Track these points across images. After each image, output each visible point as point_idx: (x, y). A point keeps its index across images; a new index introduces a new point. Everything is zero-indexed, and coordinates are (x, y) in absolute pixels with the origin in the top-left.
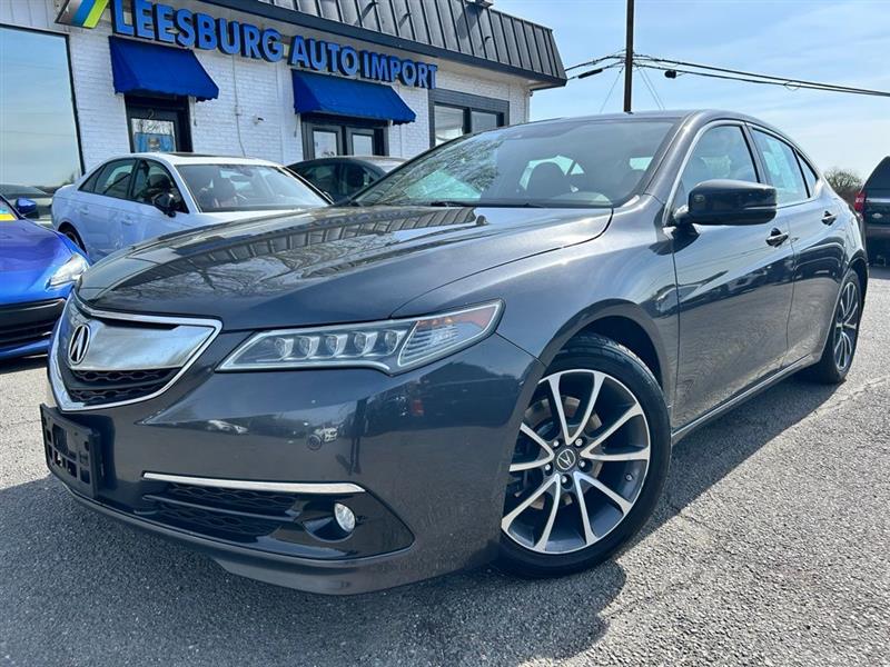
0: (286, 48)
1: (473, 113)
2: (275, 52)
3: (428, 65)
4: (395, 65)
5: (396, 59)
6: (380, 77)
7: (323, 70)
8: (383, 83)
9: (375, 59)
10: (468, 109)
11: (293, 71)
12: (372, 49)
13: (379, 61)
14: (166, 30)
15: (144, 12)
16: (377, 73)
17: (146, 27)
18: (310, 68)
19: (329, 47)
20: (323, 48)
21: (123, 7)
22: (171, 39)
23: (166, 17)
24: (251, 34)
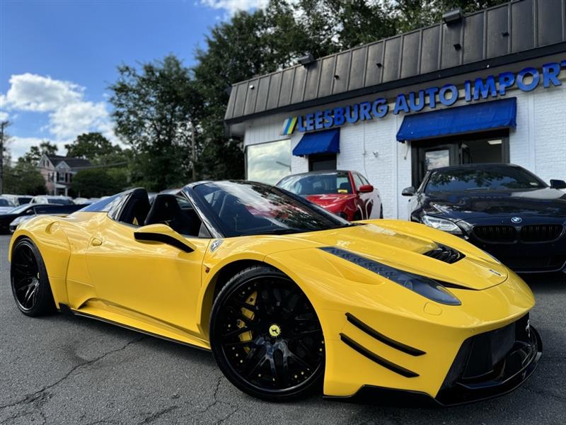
0: (392, 106)
2: (382, 110)
3: (561, 63)
4: (507, 79)
5: (508, 73)
6: (485, 94)
7: (428, 109)
8: (503, 97)
9: (480, 84)
11: (405, 117)
12: (472, 76)
13: (484, 84)
14: (320, 123)
15: (311, 119)
16: (480, 95)
17: (311, 125)
18: (413, 112)
19: (427, 92)
20: (421, 94)
21: (303, 119)
22: (321, 126)
23: (320, 117)
24: (365, 108)
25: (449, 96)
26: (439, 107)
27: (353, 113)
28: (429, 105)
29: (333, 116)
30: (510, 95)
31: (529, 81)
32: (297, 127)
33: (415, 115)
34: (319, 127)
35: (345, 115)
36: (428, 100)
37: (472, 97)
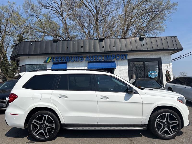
0: (85, 59)
1: (146, 62)
2: (82, 59)
3: (124, 55)
4: (114, 56)
5: (114, 55)
6: (109, 59)
7: (95, 61)
9: (107, 56)
10: (144, 61)
11: (88, 62)
12: (106, 54)
13: (109, 56)
14: (60, 60)
15: (57, 58)
16: (108, 59)
17: (57, 60)
18: (90, 61)
19: (95, 57)
20: (93, 57)
21: (53, 58)
22: (61, 61)
23: (60, 58)
24: (77, 58)
25: (100, 58)
26: (98, 61)
27: (72, 59)
28: (95, 60)
29: (66, 59)
30: (114, 60)
31: (118, 57)
32: (51, 60)
33: (90, 62)
34: (60, 61)
35: (70, 59)
36: (95, 58)
37: (106, 59)
